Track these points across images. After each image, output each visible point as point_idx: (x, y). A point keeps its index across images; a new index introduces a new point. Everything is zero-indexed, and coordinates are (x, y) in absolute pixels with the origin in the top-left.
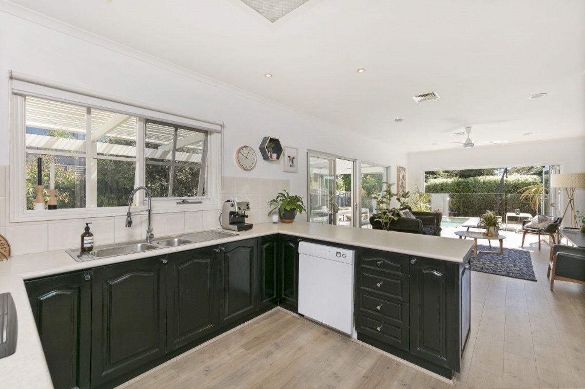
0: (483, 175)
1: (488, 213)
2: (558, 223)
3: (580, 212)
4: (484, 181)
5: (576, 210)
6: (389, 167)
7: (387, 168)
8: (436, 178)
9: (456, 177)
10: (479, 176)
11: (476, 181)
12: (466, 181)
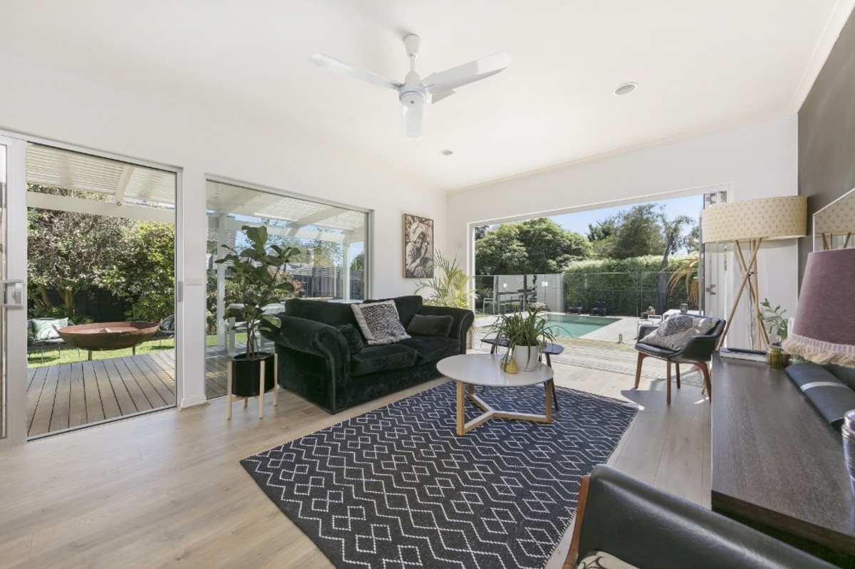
0: (647, 255)
1: (650, 310)
2: (715, 334)
3: (773, 307)
4: (647, 263)
5: (762, 300)
6: (372, 211)
7: (368, 213)
8: (581, 260)
9: (608, 257)
10: (641, 255)
11: (636, 264)
12: (622, 263)
